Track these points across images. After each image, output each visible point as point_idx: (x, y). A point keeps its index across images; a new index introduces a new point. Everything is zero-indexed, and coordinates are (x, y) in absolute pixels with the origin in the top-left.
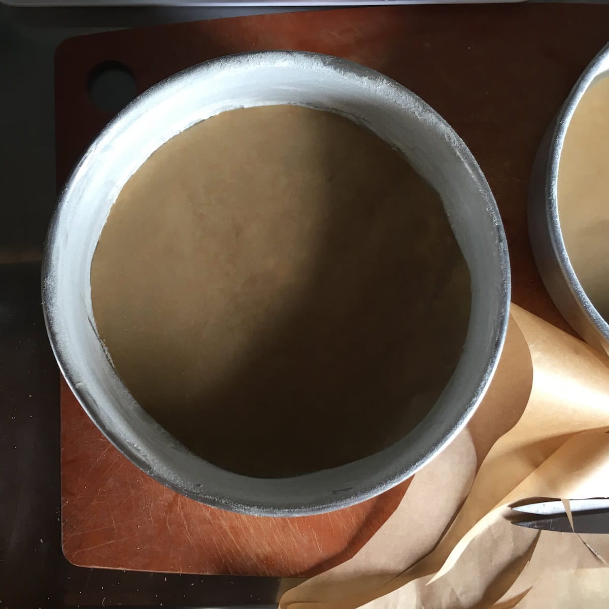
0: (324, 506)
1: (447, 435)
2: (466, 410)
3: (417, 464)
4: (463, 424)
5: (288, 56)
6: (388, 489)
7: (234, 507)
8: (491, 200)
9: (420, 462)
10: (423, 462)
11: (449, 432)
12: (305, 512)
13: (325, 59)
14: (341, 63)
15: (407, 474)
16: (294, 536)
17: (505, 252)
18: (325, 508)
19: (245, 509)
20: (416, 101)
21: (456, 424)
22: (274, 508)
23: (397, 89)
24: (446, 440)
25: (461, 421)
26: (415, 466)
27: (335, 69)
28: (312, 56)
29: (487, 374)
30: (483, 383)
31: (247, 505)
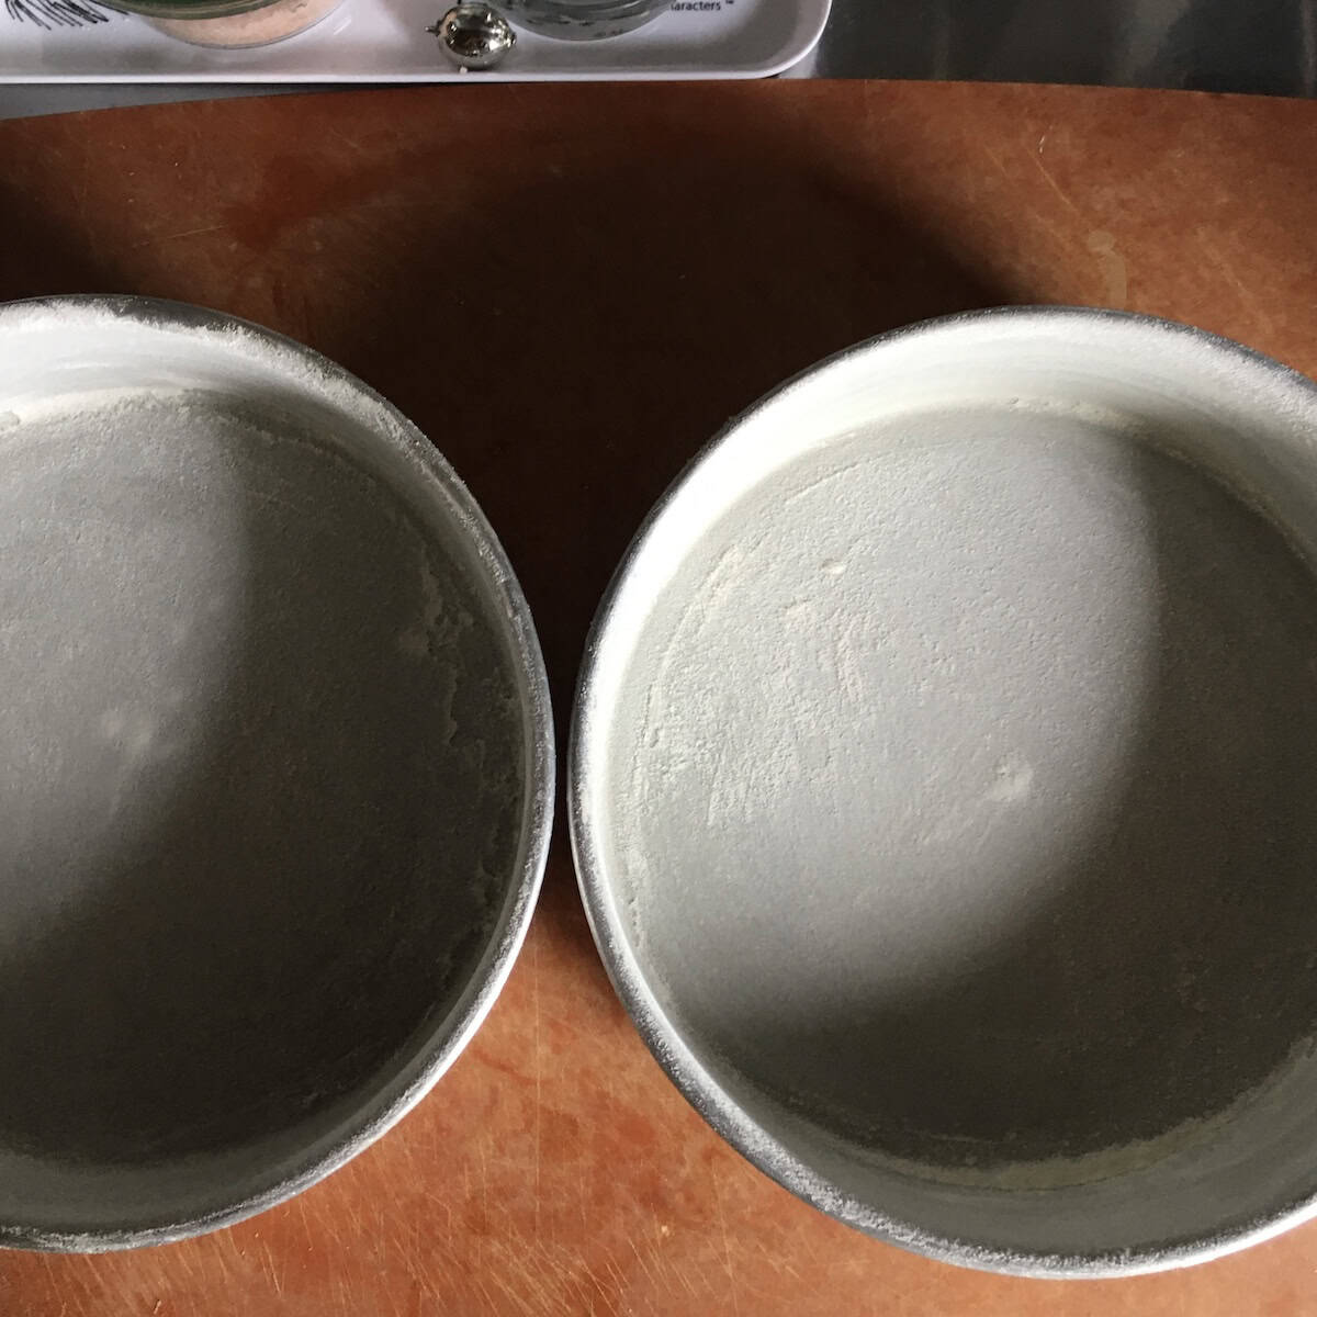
0: (227, 1211)
1: (461, 1023)
2: (493, 966)
3: (406, 1094)
4: (490, 996)
5: (41, 310)
6: (355, 1154)
7: (42, 1241)
8: (485, 535)
9: (412, 1089)
10: (419, 1087)
11: (465, 1017)
12: (189, 1229)
13: (116, 303)
14: (148, 307)
15: (390, 1117)
16: (222, 1255)
17: (527, 633)
18: (229, 1214)
19: (64, 1242)
20: (308, 358)
21: (477, 998)
22: (125, 1231)
23: (267, 340)
24: (461, 1033)
25: (485, 990)
26: (404, 1098)
27: (141, 320)
28: (88, 302)
29: (525, 886)
30: (520, 905)
31: (69, 1234)
